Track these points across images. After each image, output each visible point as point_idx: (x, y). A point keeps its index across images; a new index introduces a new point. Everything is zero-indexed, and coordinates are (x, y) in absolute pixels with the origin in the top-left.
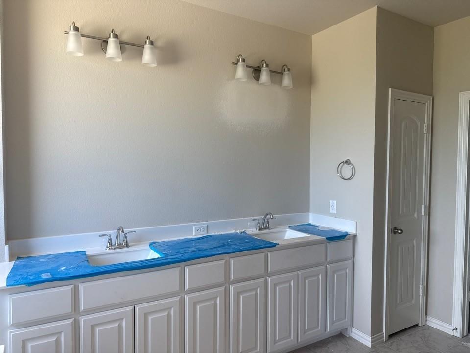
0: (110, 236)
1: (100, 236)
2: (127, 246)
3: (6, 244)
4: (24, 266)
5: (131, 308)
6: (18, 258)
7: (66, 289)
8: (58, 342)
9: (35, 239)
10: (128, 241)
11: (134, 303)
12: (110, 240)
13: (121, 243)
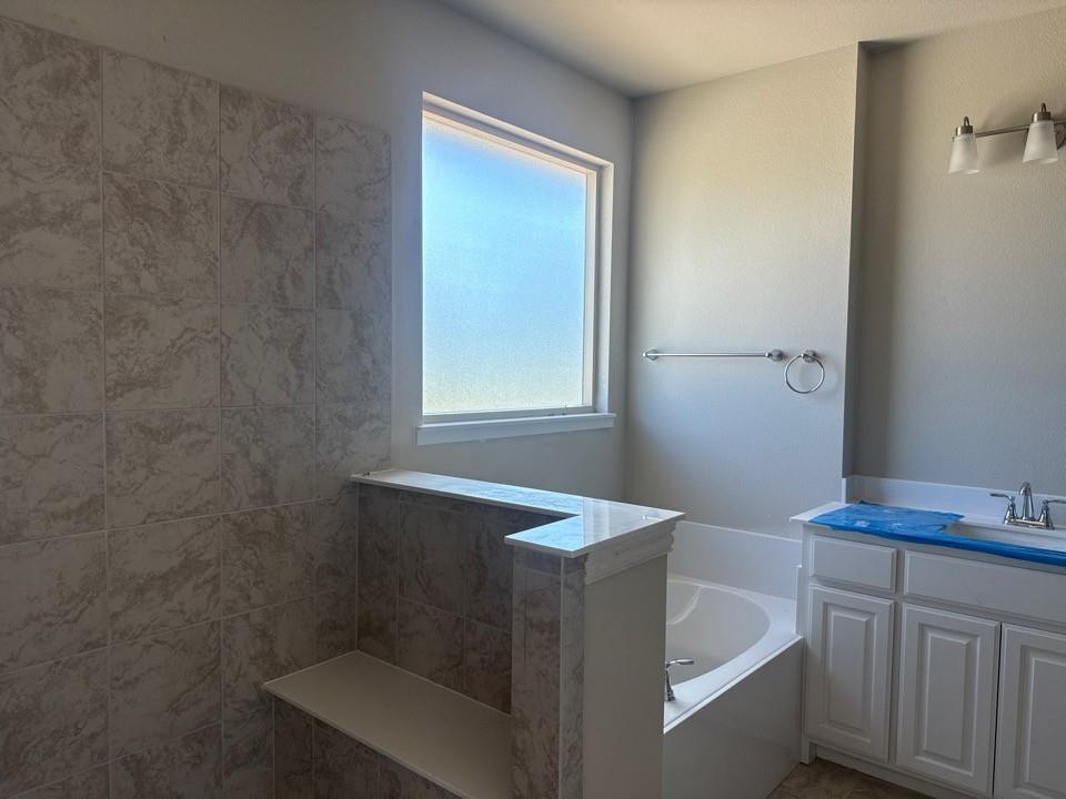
0: (1013, 499)
1: (993, 495)
2: (1048, 525)
3: (843, 477)
4: (857, 511)
5: (993, 624)
6: (862, 502)
7: (883, 552)
8: (868, 625)
9: (888, 480)
10: (1052, 517)
11: (1003, 617)
12: (1013, 506)
13: (1037, 518)
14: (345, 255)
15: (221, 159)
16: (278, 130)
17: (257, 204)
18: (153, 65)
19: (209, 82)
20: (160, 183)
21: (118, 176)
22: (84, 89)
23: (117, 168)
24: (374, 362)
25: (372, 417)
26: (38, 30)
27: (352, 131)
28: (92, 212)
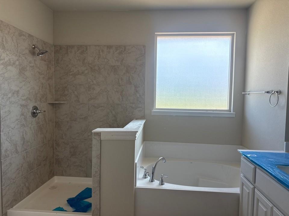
14: (133, 73)
15: (107, 59)
16: (118, 51)
17: (114, 66)
18: (95, 46)
19: (105, 46)
20: (97, 65)
21: (90, 65)
22: (85, 53)
23: (90, 64)
24: (140, 95)
25: (139, 107)
26: (79, 45)
27: (135, 47)
28: (86, 72)
